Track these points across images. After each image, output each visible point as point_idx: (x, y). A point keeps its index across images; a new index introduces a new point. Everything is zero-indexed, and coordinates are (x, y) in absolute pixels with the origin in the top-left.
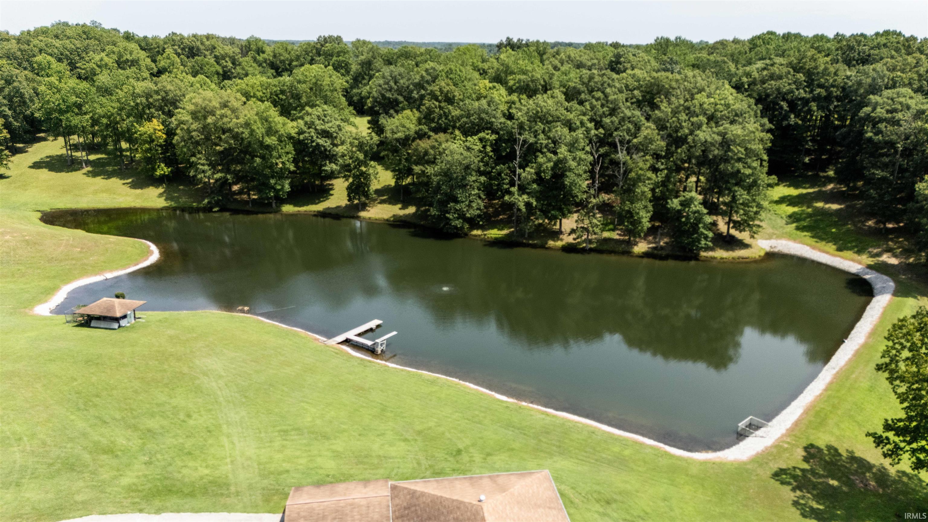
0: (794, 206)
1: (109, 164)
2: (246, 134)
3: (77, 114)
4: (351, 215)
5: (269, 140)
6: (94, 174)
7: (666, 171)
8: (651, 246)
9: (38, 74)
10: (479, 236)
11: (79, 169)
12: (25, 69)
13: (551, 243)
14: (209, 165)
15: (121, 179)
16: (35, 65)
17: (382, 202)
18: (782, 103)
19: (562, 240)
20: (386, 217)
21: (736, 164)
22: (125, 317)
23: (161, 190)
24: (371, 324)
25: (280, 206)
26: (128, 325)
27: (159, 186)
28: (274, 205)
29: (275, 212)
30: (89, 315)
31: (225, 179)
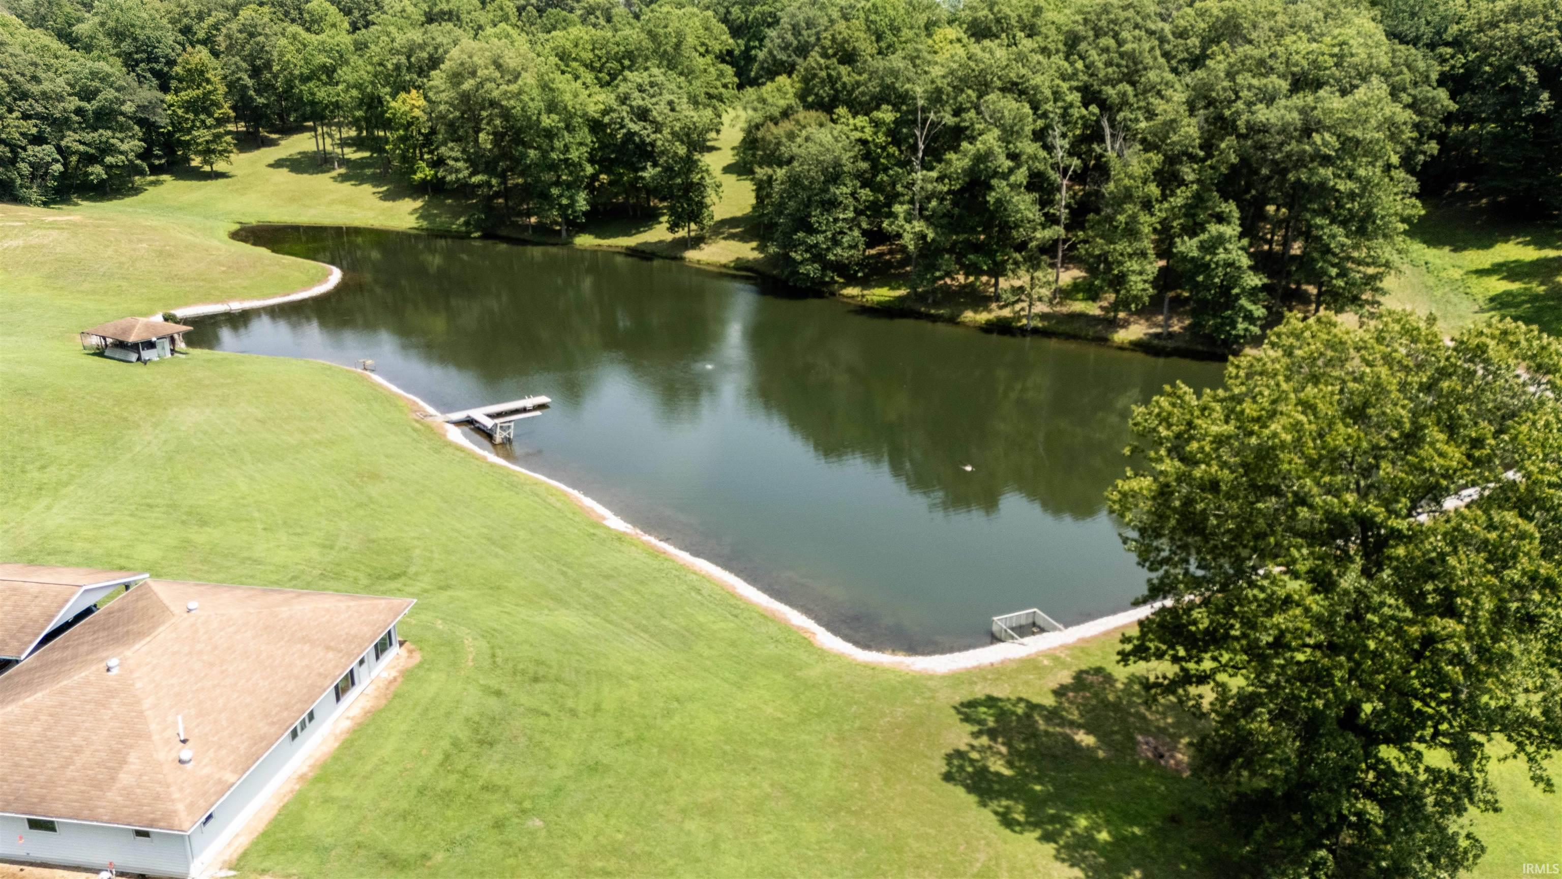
0: (1513, 281)
1: (369, 166)
2: (517, 111)
3: (325, 84)
4: (673, 254)
5: (548, 121)
6: (344, 178)
7: (1195, 187)
8: (1153, 331)
9: (308, 30)
10: (853, 297)
11: (328, 171)
12: (293, 21)
13: (969, 316)
14: (466, 161)
15: (374, 186)
16: (306, 16)
17: (732, 237)
18: (1523, 68)
19: (990, 311)
20: (724, 261)
21: (1322, 171)
22: (150, 345)
23: (419, 203)
24: (529, 402)
25: (574, 236)
26: (156, 359)
27: (418, 198)
28: (564, 233)
29: (563, 245)
30: (104, 338)
31: (489, 185)
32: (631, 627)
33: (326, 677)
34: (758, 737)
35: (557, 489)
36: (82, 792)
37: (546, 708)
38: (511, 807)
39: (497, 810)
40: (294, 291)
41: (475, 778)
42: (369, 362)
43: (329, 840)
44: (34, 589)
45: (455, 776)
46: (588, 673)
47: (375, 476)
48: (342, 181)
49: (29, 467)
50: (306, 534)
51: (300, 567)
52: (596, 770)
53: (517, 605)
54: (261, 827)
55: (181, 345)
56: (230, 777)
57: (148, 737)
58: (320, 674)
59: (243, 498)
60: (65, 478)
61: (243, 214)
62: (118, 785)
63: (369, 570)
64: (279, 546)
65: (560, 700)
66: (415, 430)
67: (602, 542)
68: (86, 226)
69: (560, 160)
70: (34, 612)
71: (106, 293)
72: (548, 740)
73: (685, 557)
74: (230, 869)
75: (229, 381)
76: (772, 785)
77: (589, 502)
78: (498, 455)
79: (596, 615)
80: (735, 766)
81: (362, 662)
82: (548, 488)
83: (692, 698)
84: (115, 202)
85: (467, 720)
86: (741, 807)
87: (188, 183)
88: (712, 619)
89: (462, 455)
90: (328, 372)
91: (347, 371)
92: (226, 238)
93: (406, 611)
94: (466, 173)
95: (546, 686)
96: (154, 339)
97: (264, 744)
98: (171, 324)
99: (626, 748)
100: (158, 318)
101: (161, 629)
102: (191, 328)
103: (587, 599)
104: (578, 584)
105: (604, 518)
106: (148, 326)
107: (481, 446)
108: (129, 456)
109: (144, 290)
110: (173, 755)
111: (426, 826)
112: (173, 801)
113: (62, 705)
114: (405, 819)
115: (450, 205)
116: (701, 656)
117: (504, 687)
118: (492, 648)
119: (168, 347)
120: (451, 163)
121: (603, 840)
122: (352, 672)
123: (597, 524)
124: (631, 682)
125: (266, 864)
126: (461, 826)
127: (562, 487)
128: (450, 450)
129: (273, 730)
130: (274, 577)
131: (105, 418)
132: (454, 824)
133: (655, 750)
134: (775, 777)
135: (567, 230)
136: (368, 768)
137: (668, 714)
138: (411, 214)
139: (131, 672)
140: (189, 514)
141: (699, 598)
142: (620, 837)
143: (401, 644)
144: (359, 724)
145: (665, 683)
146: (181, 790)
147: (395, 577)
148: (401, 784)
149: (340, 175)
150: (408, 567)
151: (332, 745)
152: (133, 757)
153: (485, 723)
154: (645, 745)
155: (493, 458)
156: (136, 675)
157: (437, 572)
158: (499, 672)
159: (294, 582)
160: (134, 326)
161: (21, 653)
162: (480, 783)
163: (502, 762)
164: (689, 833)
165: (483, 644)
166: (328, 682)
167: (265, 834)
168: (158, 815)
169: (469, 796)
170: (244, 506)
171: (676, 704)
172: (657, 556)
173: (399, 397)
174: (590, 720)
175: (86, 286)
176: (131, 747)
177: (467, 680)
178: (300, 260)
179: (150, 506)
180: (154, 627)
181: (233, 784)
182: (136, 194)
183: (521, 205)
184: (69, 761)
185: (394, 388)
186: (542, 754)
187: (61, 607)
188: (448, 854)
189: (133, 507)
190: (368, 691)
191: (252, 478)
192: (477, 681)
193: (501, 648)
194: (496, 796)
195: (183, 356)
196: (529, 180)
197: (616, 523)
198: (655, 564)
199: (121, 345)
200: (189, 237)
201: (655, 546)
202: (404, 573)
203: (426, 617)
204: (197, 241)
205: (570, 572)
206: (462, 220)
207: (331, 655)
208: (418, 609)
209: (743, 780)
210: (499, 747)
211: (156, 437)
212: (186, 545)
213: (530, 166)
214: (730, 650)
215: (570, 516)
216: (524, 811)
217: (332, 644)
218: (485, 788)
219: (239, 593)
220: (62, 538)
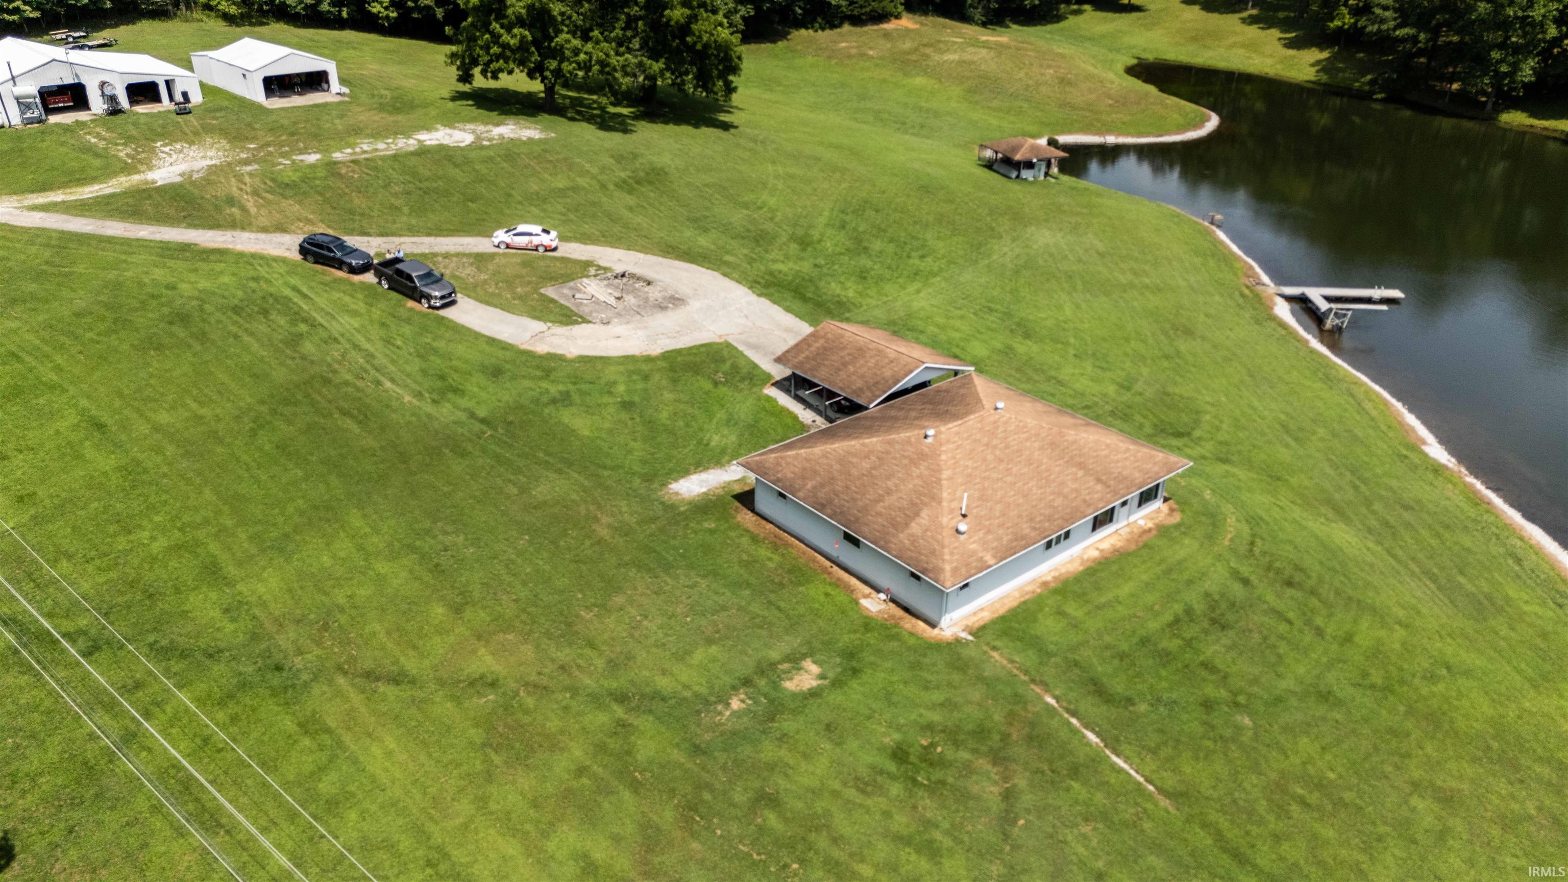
1: (1285, 9)
6: (1253, 20)
11: (1239, 11)
14: (1396, 10)
15: (1282, 31)
22: (1030, 165)
23: (1325, 55)
24: (1377, 293)
25: (1502, 111)
26: (1031, 179)
27: (1327, 48)
28: (1489, 106)
29: (1483, 120)
30: (996, 153)
31: (1414, 39)
32: (1417, 570)
33: (1089, 506)
34: (1540, 750)
35: (1378, 395)
36: (884, 526)
37: (1291, 615)
38: (1223, 693)
39: (1210, 690)
40: (1169, 133)
41: (1197, 652)
42: (1218, 217)
43: (1052, 647)
44: (892, 355)
45: (1179, 642)
46: (1350, 599)
47: (1189, 332)
48: (1251, 24)
49: (914, 254)
50: (1109, 369)
51: (1096, 399)
52: (1327, 700)
53: (1293, 502)
54: (1002, 611)
55: (1055, 170)
56: (989, 559)
57: (940, 502)
58: (1085, 501)
59: (1065, 322)
60: (935, 269)
61: (1144, 50)
62: (909, 531)
63: (1155, 420)
64: (1082, 375)
65: (1309, 614)
66: (1243, 295)
67: (1414, 468)
68: (1010, 48)
69: (1516, 17)
70: (888, 373)
71: (1008, 112)
72: (1283, 648)
73: (1515, 516)
74: (970, 634)
75: (1085, 211)
76: (1540, 809)
77: (1411, 419)
78: (1322, 342)
79: (1379, 543)
80: (1497, 767)
81: (1124, 504)
82: (1368, 392)
83: (1468, 673)
84: (1039, 28)
85: (1207, 595)
86: (1489, 814)
87: (1104, 14)
88: (1526, 597)
89: (1284, 332)
90: (1176, 220)
91: (1195, 222)
92: (1122, 72)
93: (1180, 471)
94: (1392, 24)
95: (1299, 594)
96: (1035, 160)
97: (1023, 542)
98: (1053, 149)
99: (1368, 692)
100: (1043, 142)
101: (972, 417)
102: (1066, 155)
103: (1373, 523)
104: (1368, 503)
105: (1424, 442)
106: (1035, 148)
107: (1306, 329)
108: (986, 262)
109: (1039, 114)
110: (953, 523)
111: (1139, 675)
112: (943, 560)
113: (888, 453)
114: (1121, 660)
115: (1361, 60)
116: (1497, 633)
117: (1253, 578)
118: (1254, 535)
119: (1043, 169)
120: (1378, 11)
121: (1311, 770)
122: (1113, 509)
123: (1415, 446)
124: (1397, 627)
125: (998, 643)
126: (1171, 689)
127: (1386, 395)
128: (1273, 325)
129: (1033, 534)
130: (1071, 401)
131: (978, 225)
132: (1164, 684)
133: (1402, 709)
134: (1547, 802)
135: (1494, 103)
136: (1103, 600)
137: (1431, 678)
138: (1313, 65)
139: (941, 445)
140: (1018, 324)
141: (1517, 568)
142: (1332, 776)
143: (1166, 500)
144: (1106, 558)
145: (1439, 645)
146: (952, 554)
147: (1179, 435)
148: (1128, 627)
149: (1251, 16)
150: (1194, 429)
151: (1076, 567)
152: (925, 513)
153: (1223, 605)
154: (1391, 698)
155: (1315, 344)
156: (944, 448)
157: (1221, 443)
158: (1252, 561)
159: (1086, 411)
160: (1022, 146)
161: (871, 402)
162: (1201, 658)
163: (1229, 648)
164: (1414, 810)
165: (1246, 529)
166: (1091, 510)
167: (1003, 619)
168: (930, 566)
169: (1187, 666)
170: (1064, 329)
171: (1444, 671)
172: (1477, 504)
173: (1238, 258)
174: (1335, 647)
175: (995, 104)
176: (925, 504)
177: (1219, 557)
178: (1183, 102)
179: (991, 310)
180: (967, 414)
181: (990, 566)
182: (1058, 22)
183: (1447, 67)
184: (880, 499)
185: (1235, 248)
186: (1273, 659)
187: (906, 375)
188: (1150, 709)
189: (978, 307)
190: (1122, 532)
191: (1078, 307)
192: (1228, 562)
193: (1262, 539)
194: (1213, 677)
195: (1053, 180)
196: (1467, 38)
197: (1437, 452)
198: (1472, 513)
199: (1008, 162)
200: (1091, 69)
201: (1479, 492)
202: (1189, 434)
203: (1195, 482)
204: (1096, 72)
205: (1363, 488)
206: (1369, 77)
207: (1099, 487)
208: (1190, 472)
209: (1503, 787)
210: (1231, 633)
211: (1012, 250)
212: (1008, 352)
213: (1474, 22)
214: (1538, 641)
215: (1384, 428)
216: (1237, 704)
217: (1104, 478)
218: (1205, 665)
219: (1039, 406)
220: (921, 319)
